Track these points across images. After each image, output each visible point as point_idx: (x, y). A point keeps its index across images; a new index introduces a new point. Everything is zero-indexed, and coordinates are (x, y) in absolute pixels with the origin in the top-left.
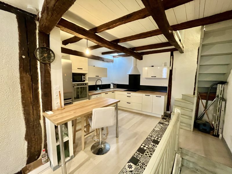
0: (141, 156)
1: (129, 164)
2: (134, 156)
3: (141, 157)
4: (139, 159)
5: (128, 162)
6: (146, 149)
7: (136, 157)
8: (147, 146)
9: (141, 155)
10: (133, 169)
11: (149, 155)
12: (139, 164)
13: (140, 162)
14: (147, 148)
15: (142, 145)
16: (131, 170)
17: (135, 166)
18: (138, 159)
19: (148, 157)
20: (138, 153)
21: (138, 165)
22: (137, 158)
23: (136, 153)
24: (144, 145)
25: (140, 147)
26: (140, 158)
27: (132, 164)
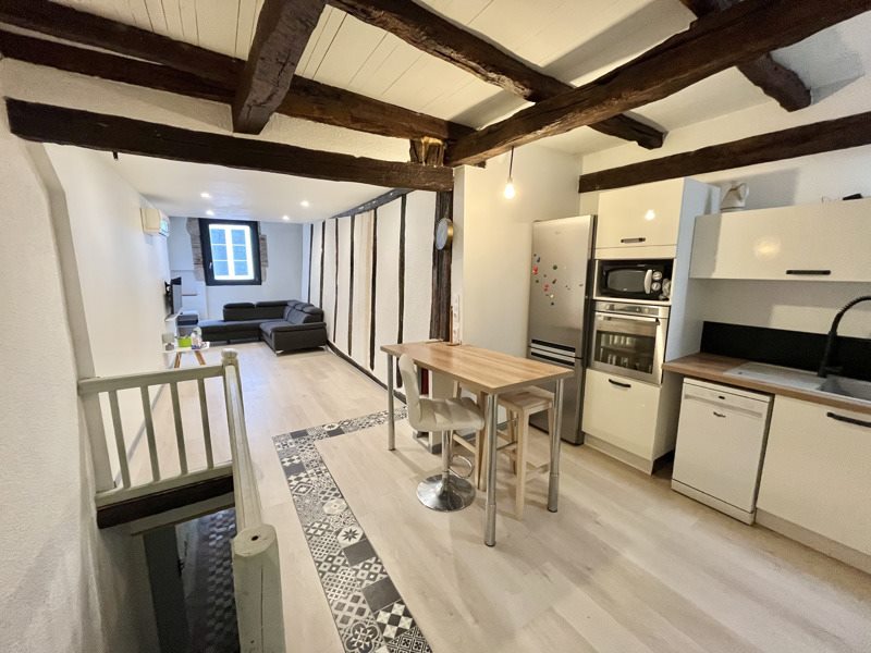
0: (362, 581)
1: (358, 537)
2: (374, 559)
3: (359, 576)
4: (355, 567)
5: (364, 536)
6: (379, 620)
7: (368, 561)
8: (390, 631)
9: (366, 582)
10: (340, 538)
11: (346, 608)
12: (342, 559)
13: (344, 564)
14: (382, 627)
15: (407, 613)
16: (342, 533)
17: (343, 547)
18: (357, 563)
19: (343, 601)
20: (380, 576)
21: (340, 555)
22: (361, 564)
23: (381, 572)
24: (405, 623)
25: (402, 603)
26: (357, 571)
27: (354, 541)
